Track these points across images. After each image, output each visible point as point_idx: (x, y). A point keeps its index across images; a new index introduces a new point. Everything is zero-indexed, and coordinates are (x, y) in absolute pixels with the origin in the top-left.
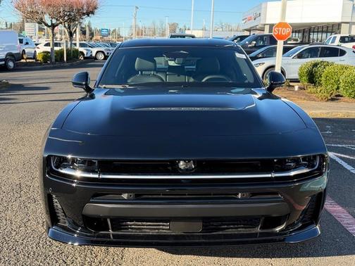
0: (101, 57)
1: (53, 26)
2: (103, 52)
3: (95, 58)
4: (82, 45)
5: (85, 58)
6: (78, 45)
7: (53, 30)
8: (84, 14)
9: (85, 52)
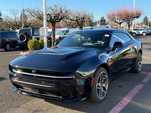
0: (145, 34)
1: (120, 23)
2: (145, 32)
3: (142, 35)
4: (134, 30)
5: (136, 35)
6: (133, 30)
7: (120, 25)
8: (135, 18)
9: (136, 32)
